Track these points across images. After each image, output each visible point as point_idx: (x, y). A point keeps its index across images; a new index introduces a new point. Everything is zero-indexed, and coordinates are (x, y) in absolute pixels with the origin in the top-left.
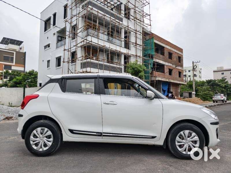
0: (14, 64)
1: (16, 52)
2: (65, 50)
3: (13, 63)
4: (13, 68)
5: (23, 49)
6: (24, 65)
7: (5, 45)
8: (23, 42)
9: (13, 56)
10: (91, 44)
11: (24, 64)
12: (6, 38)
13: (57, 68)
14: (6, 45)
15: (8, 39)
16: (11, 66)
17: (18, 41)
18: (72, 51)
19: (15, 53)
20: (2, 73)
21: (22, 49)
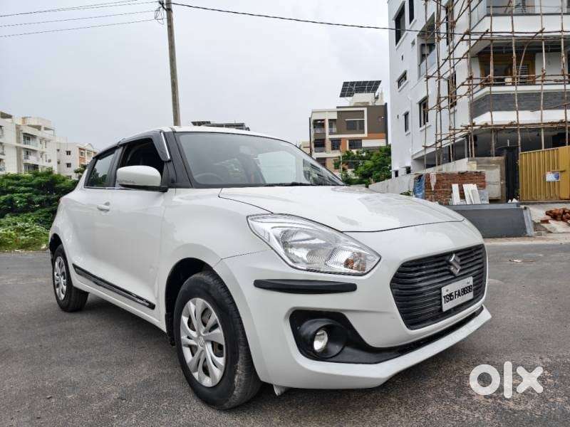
0: (366, 135)
1: (368, 107)
2: (428, 78)
3: (364, 133)
4: (365, 144)
5: (382, 98)
6: (384, 135)
7: (348, 98)
8: (378, 82)
9: (363, 118)
10: (492, 40)
11: (386, 132)
12: (348, 83)
13: (424, 127)
14: (351, 98)
15: (352, 83)
16: (360, 140)
17: (371, 83)
18: (446, 76)
19: (365, 109)
20: (339, 157)
21: (379, 99)
